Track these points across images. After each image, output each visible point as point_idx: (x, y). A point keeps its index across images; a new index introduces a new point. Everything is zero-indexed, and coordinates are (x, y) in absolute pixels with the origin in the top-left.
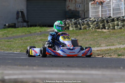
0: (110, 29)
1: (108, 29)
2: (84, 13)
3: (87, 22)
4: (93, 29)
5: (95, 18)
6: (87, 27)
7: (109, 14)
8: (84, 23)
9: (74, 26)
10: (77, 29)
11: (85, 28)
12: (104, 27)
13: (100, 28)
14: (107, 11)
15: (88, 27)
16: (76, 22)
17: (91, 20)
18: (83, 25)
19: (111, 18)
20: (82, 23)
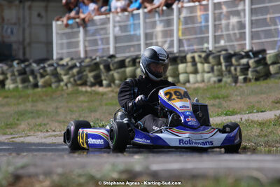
0: (112, 85)
1: (109, 85)
2: (24, 48)
3: (52, 68)
4: (69, 85)
5: (72, 59)
6: (53, 80)
7: (103, 49)
8: (45, 71)
9: (19, 79)
10: (26, 87)
11: (48, 85)
12: (99, 80)
13: (89, 83)
14: (100, 42)
15: (56, 82)
16: (24, 69)
17: (63, 65)
18: (42, 76)
19: (116, 60)
20: (41, 71)
